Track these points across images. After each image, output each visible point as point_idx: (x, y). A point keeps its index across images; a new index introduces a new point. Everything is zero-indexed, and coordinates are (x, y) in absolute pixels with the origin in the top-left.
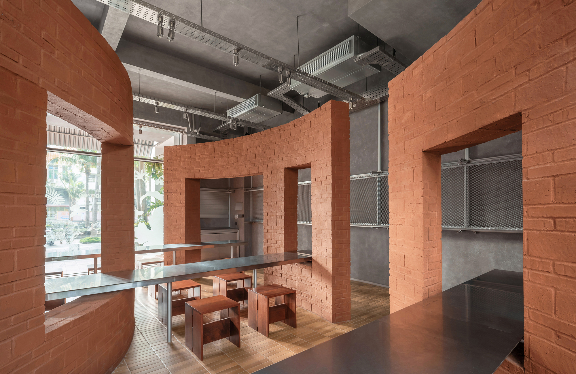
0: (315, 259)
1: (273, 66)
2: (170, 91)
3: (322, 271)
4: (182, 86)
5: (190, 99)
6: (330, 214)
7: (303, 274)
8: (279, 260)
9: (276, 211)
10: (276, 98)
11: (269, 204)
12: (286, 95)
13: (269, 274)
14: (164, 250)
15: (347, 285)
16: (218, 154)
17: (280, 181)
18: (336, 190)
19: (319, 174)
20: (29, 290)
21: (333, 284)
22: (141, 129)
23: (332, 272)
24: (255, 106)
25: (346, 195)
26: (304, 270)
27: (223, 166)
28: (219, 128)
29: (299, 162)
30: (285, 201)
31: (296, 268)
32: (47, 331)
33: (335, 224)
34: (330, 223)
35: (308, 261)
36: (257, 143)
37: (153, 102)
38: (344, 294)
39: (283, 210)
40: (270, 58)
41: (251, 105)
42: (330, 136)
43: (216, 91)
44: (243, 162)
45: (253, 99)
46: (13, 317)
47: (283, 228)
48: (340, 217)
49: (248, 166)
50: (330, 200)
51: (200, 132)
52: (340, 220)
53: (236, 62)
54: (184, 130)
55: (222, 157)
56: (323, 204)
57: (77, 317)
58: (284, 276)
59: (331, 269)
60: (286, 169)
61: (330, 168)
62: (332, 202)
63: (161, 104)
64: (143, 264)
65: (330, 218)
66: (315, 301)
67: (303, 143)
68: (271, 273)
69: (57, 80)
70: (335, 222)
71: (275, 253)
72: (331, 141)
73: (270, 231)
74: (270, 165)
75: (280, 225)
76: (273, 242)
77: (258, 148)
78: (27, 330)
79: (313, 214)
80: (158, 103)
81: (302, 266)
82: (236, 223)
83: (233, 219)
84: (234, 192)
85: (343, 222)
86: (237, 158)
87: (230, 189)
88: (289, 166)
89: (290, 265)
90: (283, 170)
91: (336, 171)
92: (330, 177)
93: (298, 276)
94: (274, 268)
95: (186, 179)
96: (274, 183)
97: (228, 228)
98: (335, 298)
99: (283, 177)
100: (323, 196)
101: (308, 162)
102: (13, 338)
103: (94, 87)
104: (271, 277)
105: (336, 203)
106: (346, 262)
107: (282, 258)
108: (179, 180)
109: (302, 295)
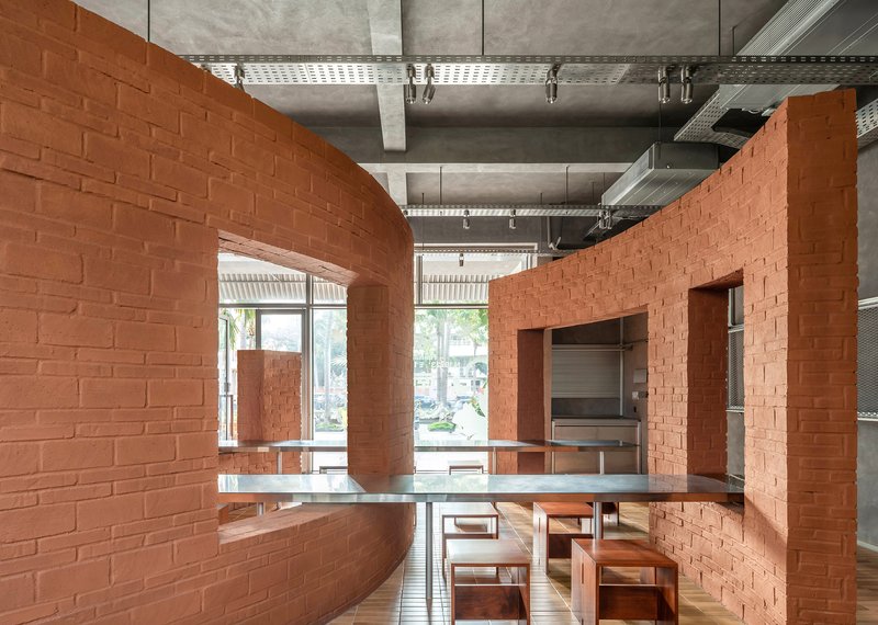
0: (751, 499)
1: (643, 73)
2: (503, 187)
3: (765, 532)
4: (520, 174)
5: (540, 192)
6: (783, 390)
7: (726, 529)
8: (676, 490)
9: (670, 385)
10: (697, 140)
11: (659, 369)
12: (717, 127)
13: (658, 517)
14: (489, 449)
15: (842, 581)
16: (568, 280)
17: (680, 318)
18: (802, 329)
19: (759, 293)
20: (196, 485)
21: (790, 569)
22: (462, 258)
23: (789, 538)
24: (650, 171)
25: (843, 342)
26: (727, 519)
27: (576, 302)
28: (591, 231)
29: (718, 270)
30: (689, 362)
31: (711, 512)
32: (223, 542)
33: (800, 418)
34: (782, 413)
35: (735, 501)
36: (635, 245)
37: (459, 212)
38: (830, 601)
39: (685, 384)
40: (628, 59)
41: (641, 172)
42: (785, 192)
43: (567, 165)
44: (611, 290)
45: (645, 158)
46: (175, 516)
47: (685, 422)
48: (817, 400)
49: (620, 296)
50: (784, 356)
51: (560, 247)
52: (816, 406)
53: (551, 94)
54: (533, 247)
55: (575, 284)
56: (768, 366)
57: (269, 530)
58: (687, 526)
59: (786, 530)
60: (691, 290)
61: (784, 275)
62: (788, 360)
63: (474, 212)
64: (451, 468)
65: (784, 402)
66: (751, 599)
67: (727, 225)
68: (661, 514)
69: (232, 212)
70: (800, 413)
71: (670, 473)
72: (786, 204)
73: (661, 426)
74: (661, 287)
75: (678, 415)
76: (666, 450)
77: (638, 256)
78: (193, 535)
79: (747, 392)
80: (468, 212)
81: (723, 510)
82: (635, 409)
83: (628, 400)
84: (632, 348)
85: (828, 414)
86: (601, 283)
87: (624, 343)
88: (699, 283)
89: (698, 503)
90: (686, 295)
91: (803, 280)
92: (784, 298)
93: (716, 533)
94: (668, 505)
95: (519, 331)
96: (668, 324)
97: (618, 417)
98: (798, 605)
99: (685, 310)
100: (769, 347)
101: (738, 269)
102: (175, 542)
103: (295, 211)
104: (661, 523)
105: (802, 364)
106: (841, 520)
107: (683, 487)
108: (510, 333)
109: (724, 578)
